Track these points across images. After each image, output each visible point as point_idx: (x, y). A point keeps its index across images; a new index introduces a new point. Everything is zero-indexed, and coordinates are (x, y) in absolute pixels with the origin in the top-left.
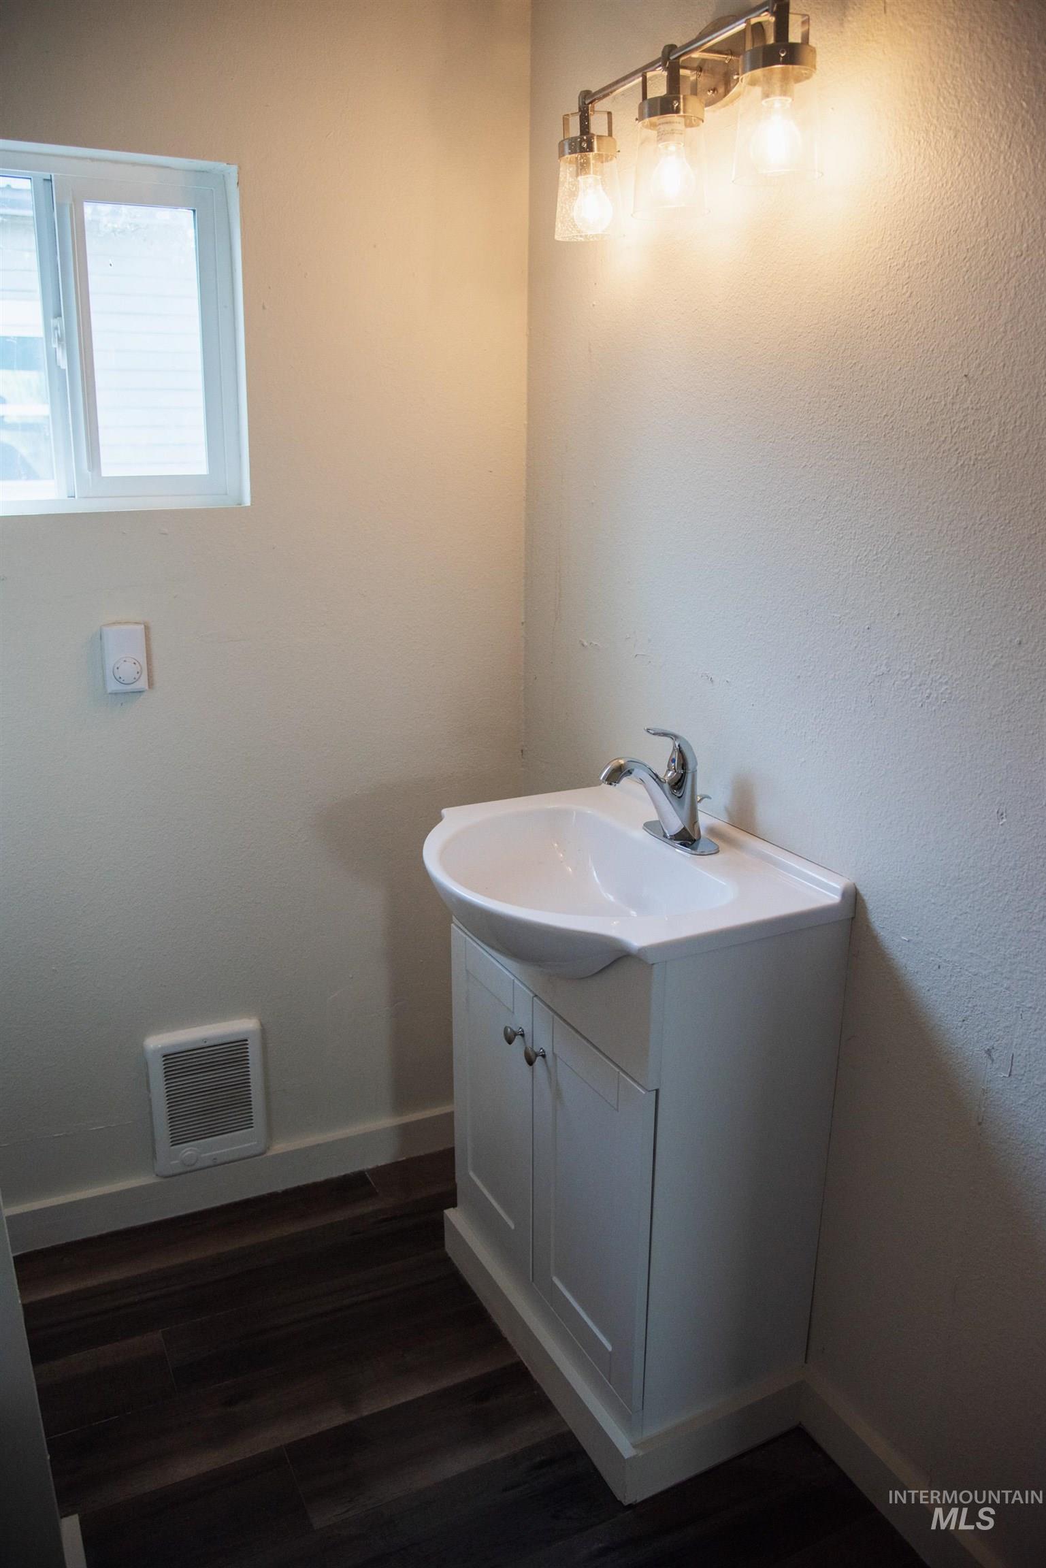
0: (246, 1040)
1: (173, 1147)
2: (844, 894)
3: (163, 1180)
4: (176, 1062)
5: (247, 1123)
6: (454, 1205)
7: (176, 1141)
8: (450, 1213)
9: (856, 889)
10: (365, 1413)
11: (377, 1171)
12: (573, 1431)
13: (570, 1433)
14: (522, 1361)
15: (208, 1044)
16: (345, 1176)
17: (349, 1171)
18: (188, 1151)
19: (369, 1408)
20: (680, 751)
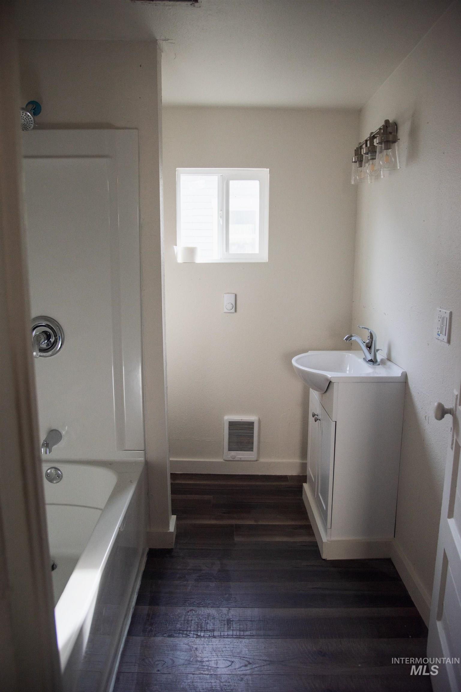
0: (254, 422)
1: (229, 451)
2: (402, 374)
3: (224, 461)
4: (232, 424)
5: (251, 449)
6: (306, 482)
7: (230, 449)
8: (304, 484)
9: (406, 373)
10: (259, 524)
11: (292, 477)
12: (318, 542)
13: (316, 542)
14: (311, 525)
15: (242, 421)
16: (281, 475)
17: (282, 474)
18: (233, 453)
19: (260, 523)
20: (371, 333)
